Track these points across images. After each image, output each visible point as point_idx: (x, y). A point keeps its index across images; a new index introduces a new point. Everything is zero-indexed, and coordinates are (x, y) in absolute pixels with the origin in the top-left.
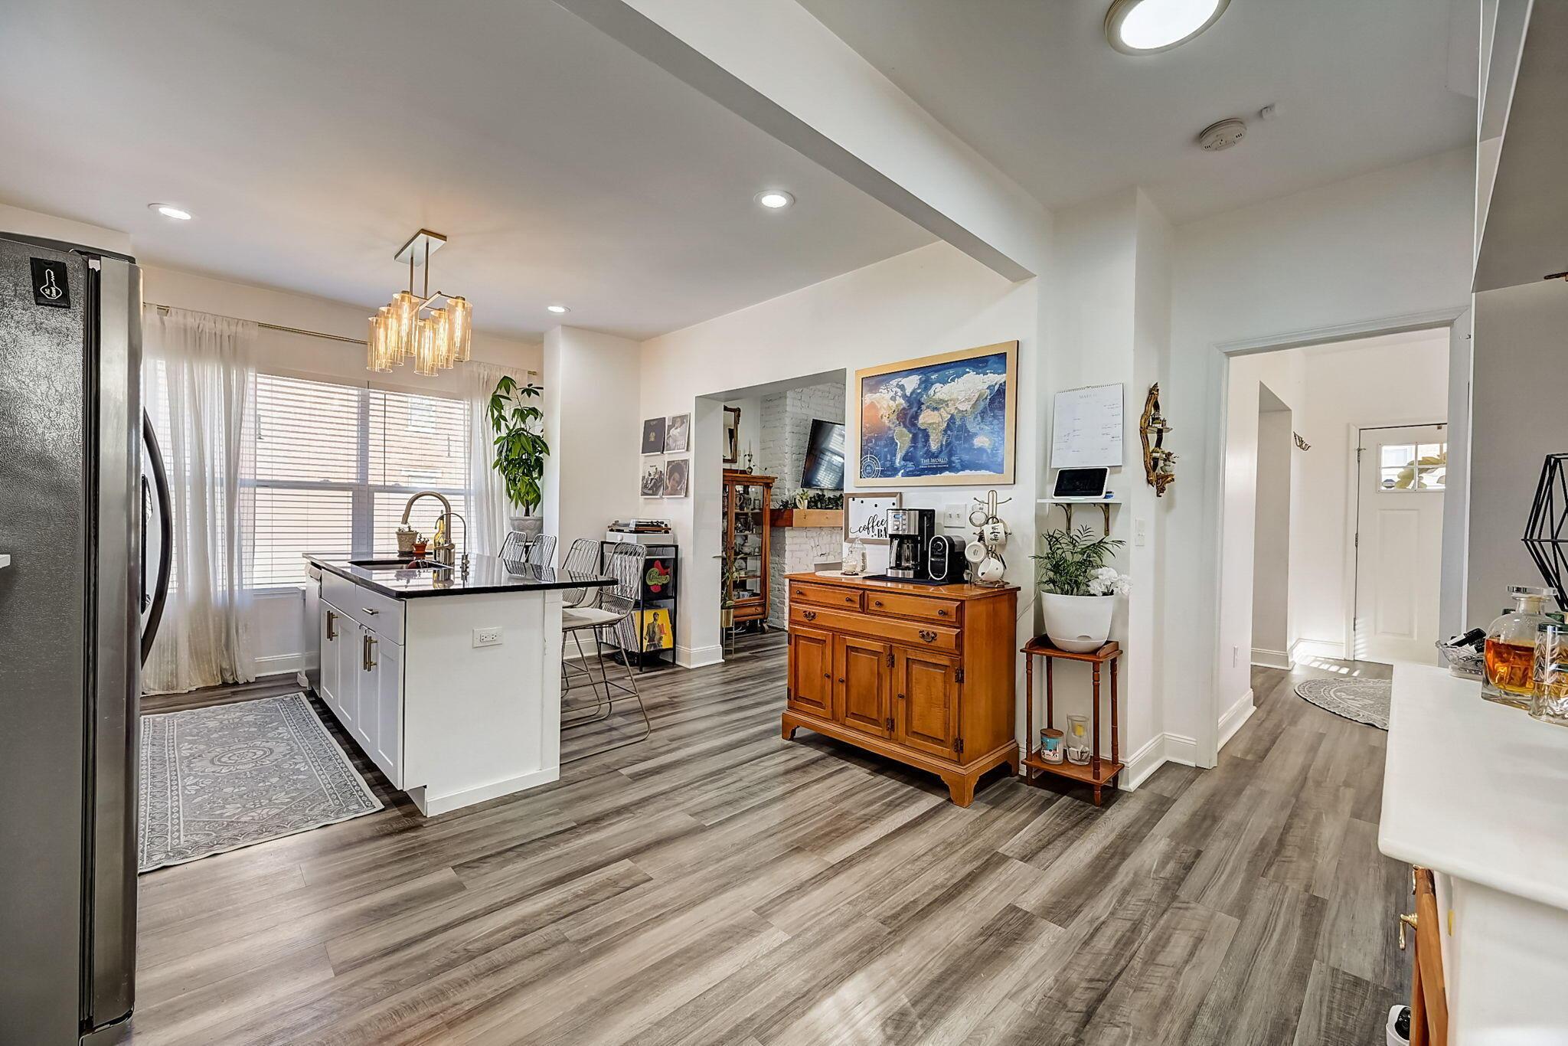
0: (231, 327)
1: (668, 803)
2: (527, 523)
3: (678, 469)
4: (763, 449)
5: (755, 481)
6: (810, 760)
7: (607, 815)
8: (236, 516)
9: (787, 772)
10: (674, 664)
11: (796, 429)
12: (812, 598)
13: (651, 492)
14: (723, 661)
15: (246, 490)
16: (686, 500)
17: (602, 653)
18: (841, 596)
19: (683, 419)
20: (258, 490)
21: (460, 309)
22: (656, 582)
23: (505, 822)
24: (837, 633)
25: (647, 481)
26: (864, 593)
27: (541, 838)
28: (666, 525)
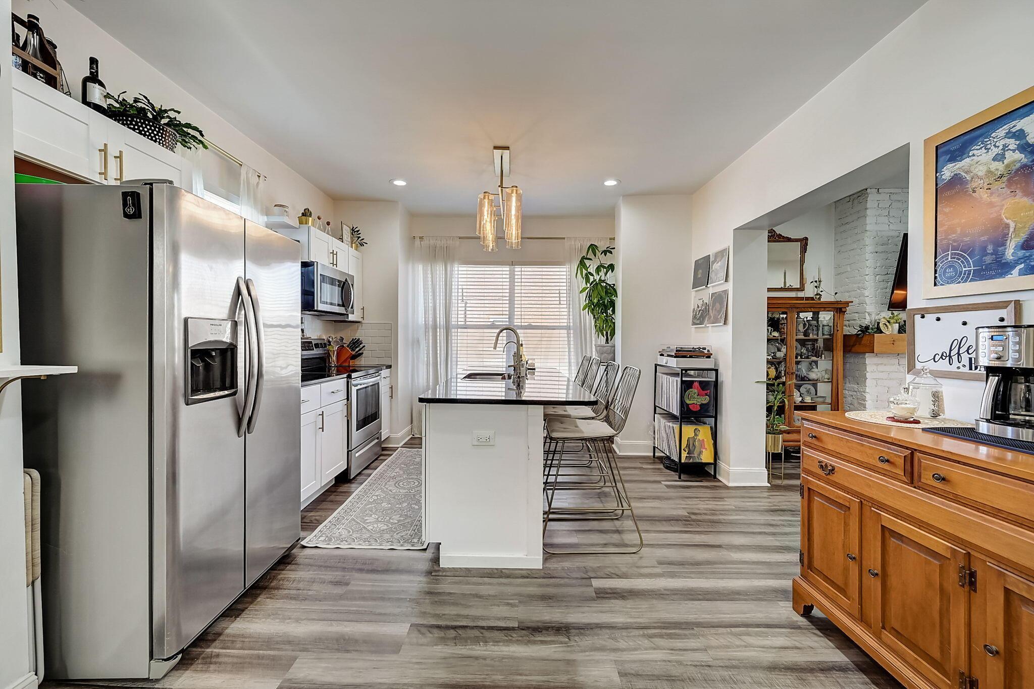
0: (447, 242)
1: (610, 643)
2: (605, 348)
3: (720, 299)
4: (838, 274)
5: (827, 306)
6: (820, 662)
7: (547, 629)
9: (773, 668)
10: (715, 477)
11: (880, 249)
12: (830, 447)
13: (698, 322)
14: (769, 485)
15: (454, 330)
16: (725, 327)
17: (656, 454)
18: (871, 452)
19: (723, 253)
20: (459, 330)
21: (514, 195)
22: (695, 402)
23: (477, 596)
24: (864, 502)
25: (696, 313)
26: (912, 454)
27: (483, 628)
28: (708, 351)
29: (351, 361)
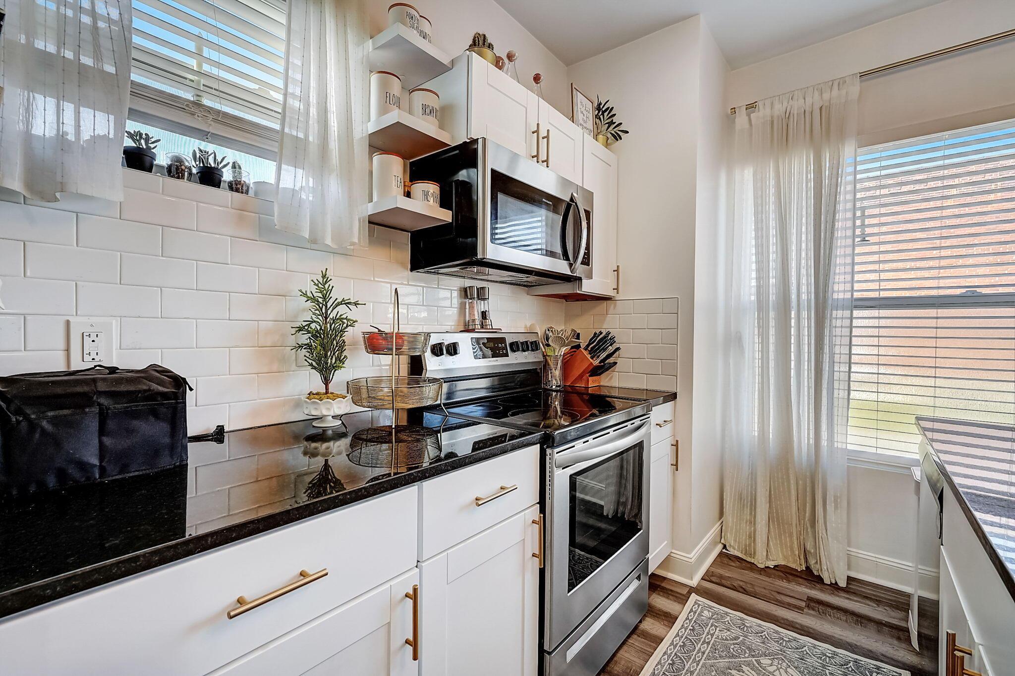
0: (824, 95)
8: (826, 349)
15: (840, 313)
20: (856, 313)
29: (590, 378)
